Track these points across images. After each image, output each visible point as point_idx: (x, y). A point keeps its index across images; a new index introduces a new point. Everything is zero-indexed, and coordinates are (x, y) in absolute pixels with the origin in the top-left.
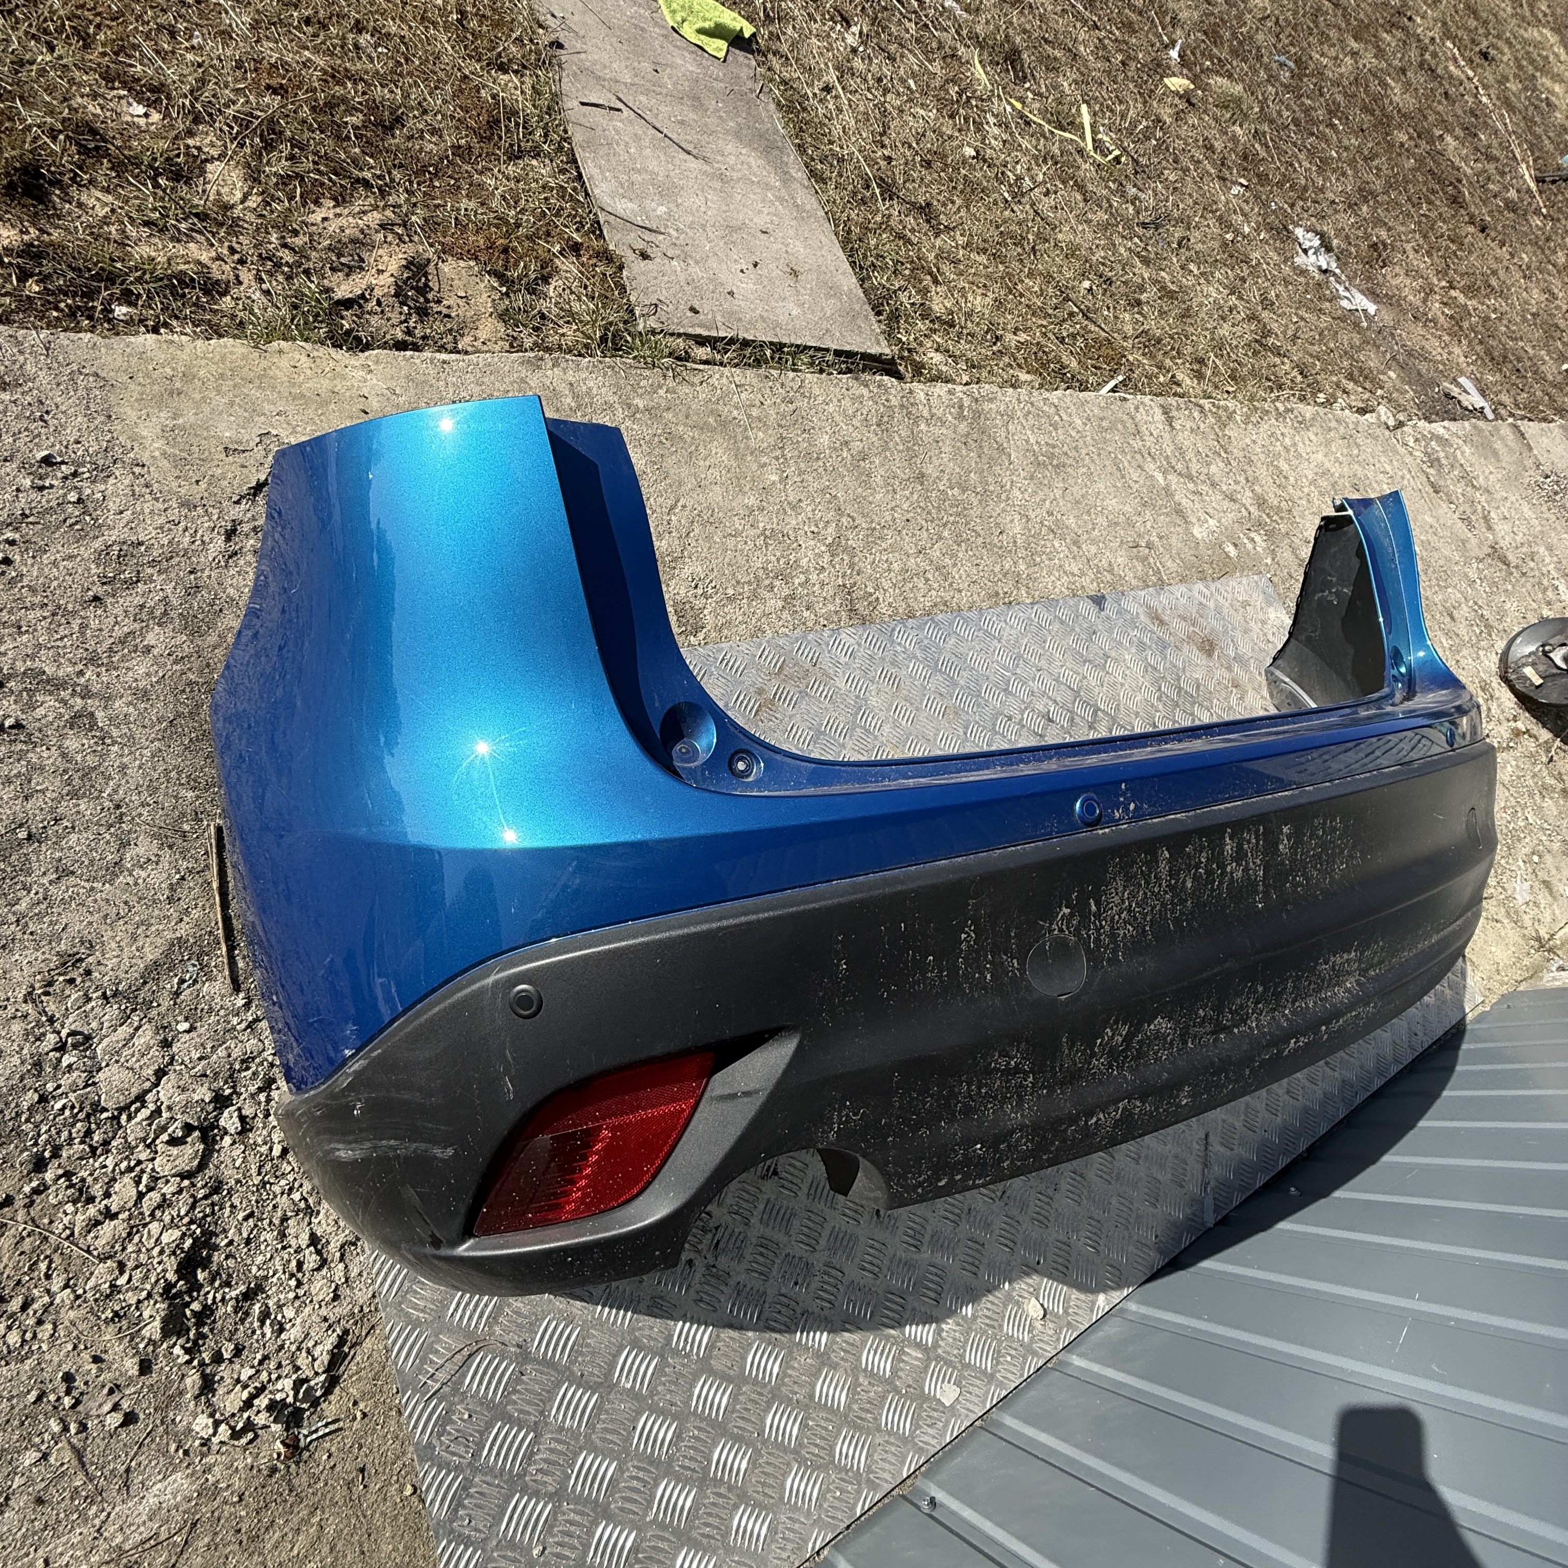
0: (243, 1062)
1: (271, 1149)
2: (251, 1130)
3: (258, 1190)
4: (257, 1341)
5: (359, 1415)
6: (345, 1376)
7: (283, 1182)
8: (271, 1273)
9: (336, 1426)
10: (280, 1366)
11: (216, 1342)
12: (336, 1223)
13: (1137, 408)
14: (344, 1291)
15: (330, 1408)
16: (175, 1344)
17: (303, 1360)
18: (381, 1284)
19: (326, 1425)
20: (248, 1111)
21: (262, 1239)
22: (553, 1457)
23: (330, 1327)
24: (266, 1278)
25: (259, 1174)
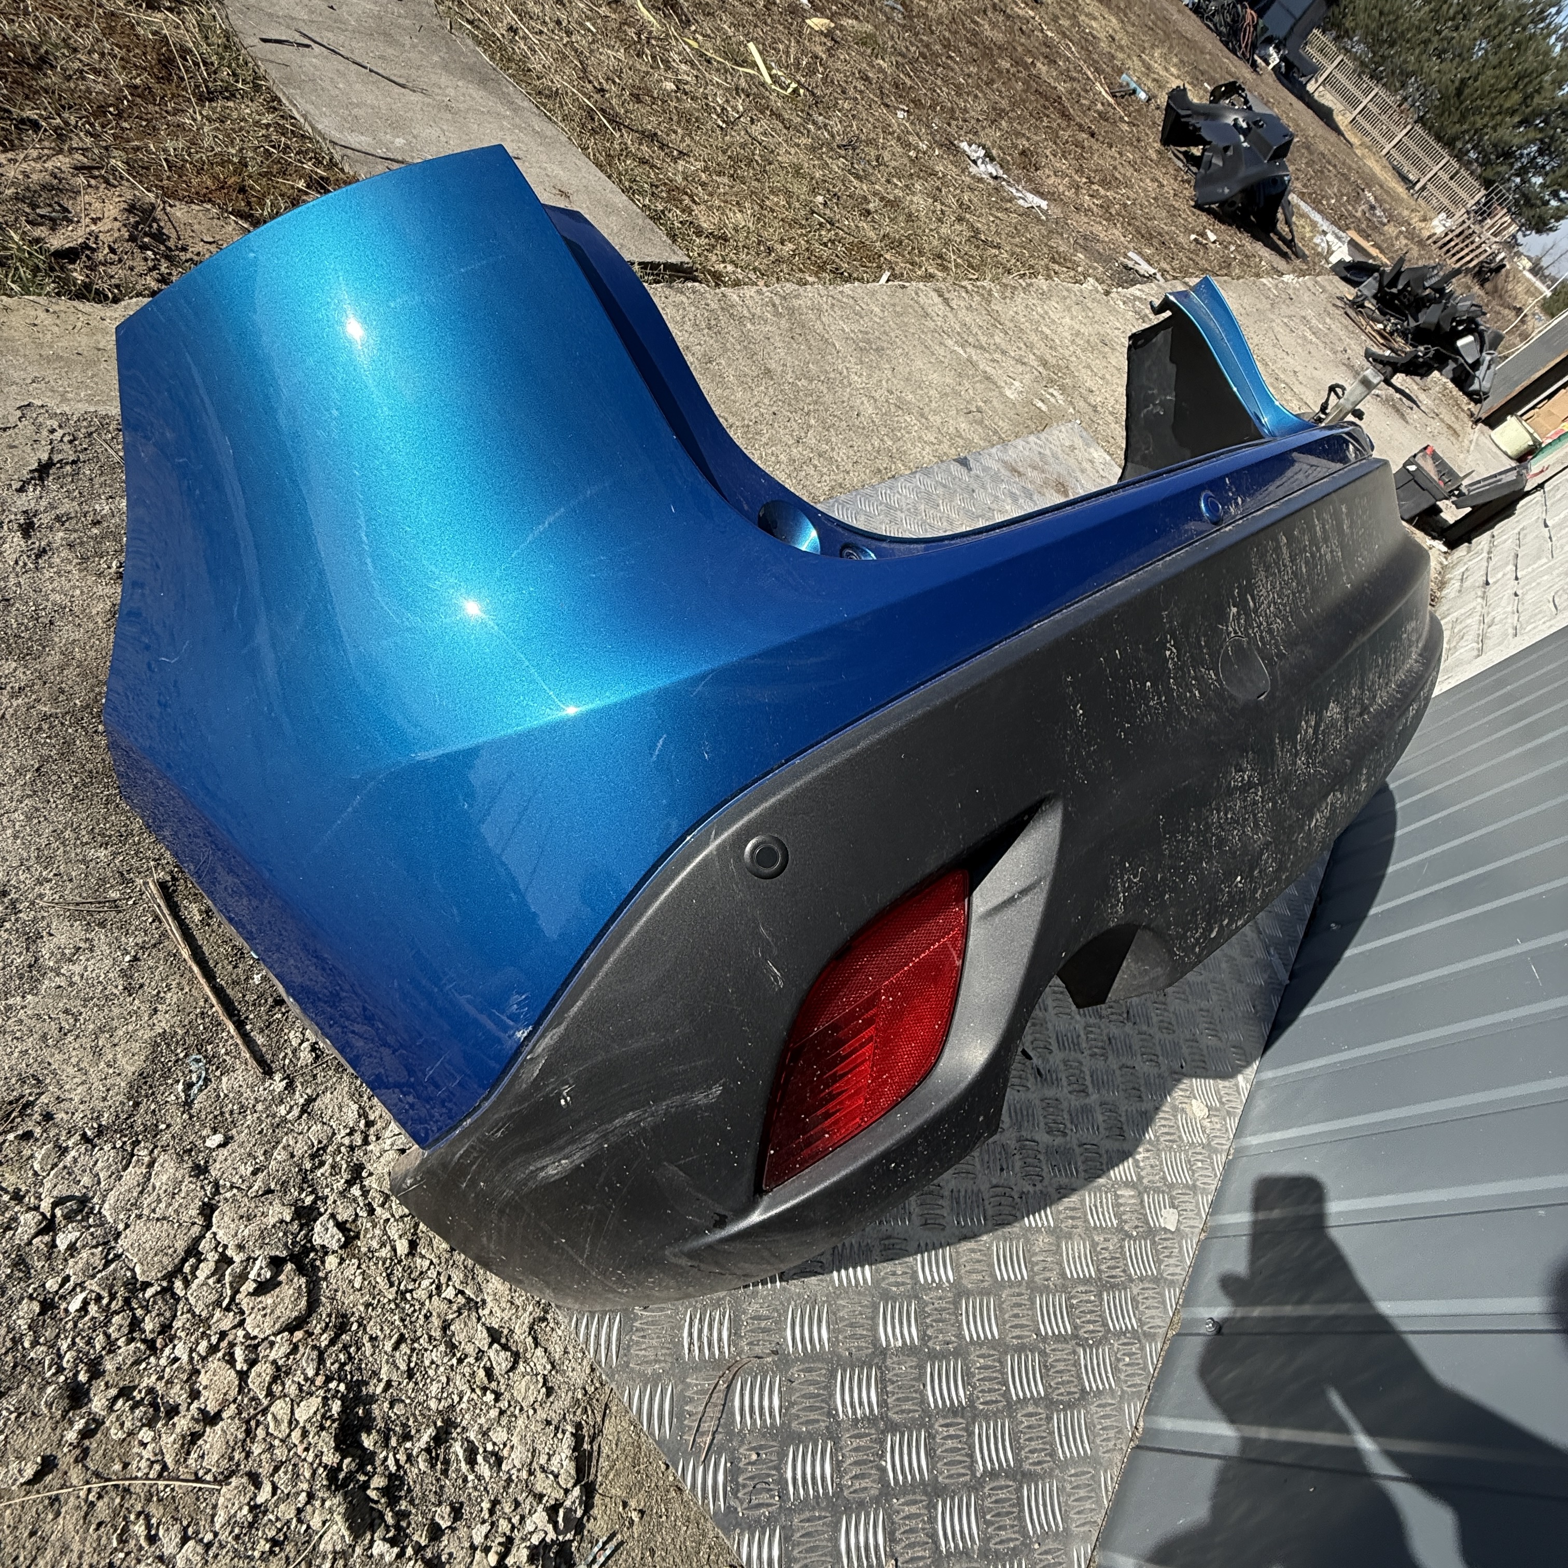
0: (313, 1157)
1: (394, 1249)
2: (357, 1237)
3: (397, 1306)
4: (475, 1488)
5: (635, 1516)
6: (600, 1479)
7: (425, 1283)
8: (456, 1399)
9: (614, 1542)
10: (517, 1504)
11: (424, 1514)
12: (512, 1303)
13: (917, 294)
14: (556, 1380)
15: (598, 1526)
16: (372, 1542)
17: (542, 1483)
18: (596, 1352)
19: (603, 1548)
20: (344, 1215)
21: (427, 1363)
22: (861, 1456)
23: (557, 1428)
24: (452, 1407)
25: (392, 1285)
